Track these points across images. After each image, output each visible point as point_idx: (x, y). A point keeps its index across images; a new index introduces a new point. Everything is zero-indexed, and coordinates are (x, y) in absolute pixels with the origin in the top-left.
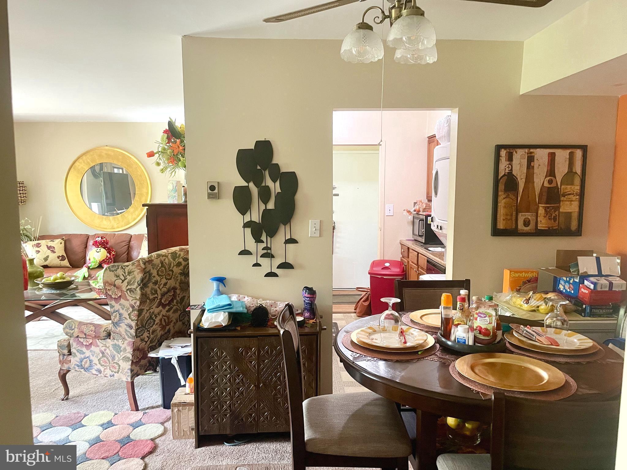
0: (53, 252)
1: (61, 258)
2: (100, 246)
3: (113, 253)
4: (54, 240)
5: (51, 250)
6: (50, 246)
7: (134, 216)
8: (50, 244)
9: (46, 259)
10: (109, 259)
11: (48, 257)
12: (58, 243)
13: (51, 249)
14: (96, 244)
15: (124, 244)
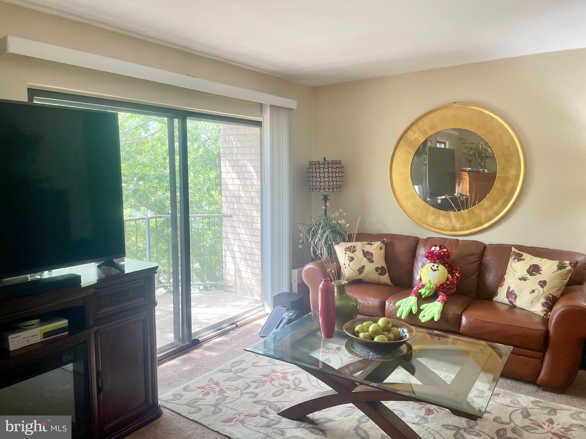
0: (371, 261)
1: (380, 271)
2: (437, 261)
3: (457, 274)
4: (373, 243)
5: (368, 259)
6: (367, 251)
7: (490, 213)
8: (368, 248)
9: (361, 270)
10: (450, 284)
11: (363, 267)
12: (377, 247)
13: (368, 257)
14: (432, 257)
15: (473, 259)
